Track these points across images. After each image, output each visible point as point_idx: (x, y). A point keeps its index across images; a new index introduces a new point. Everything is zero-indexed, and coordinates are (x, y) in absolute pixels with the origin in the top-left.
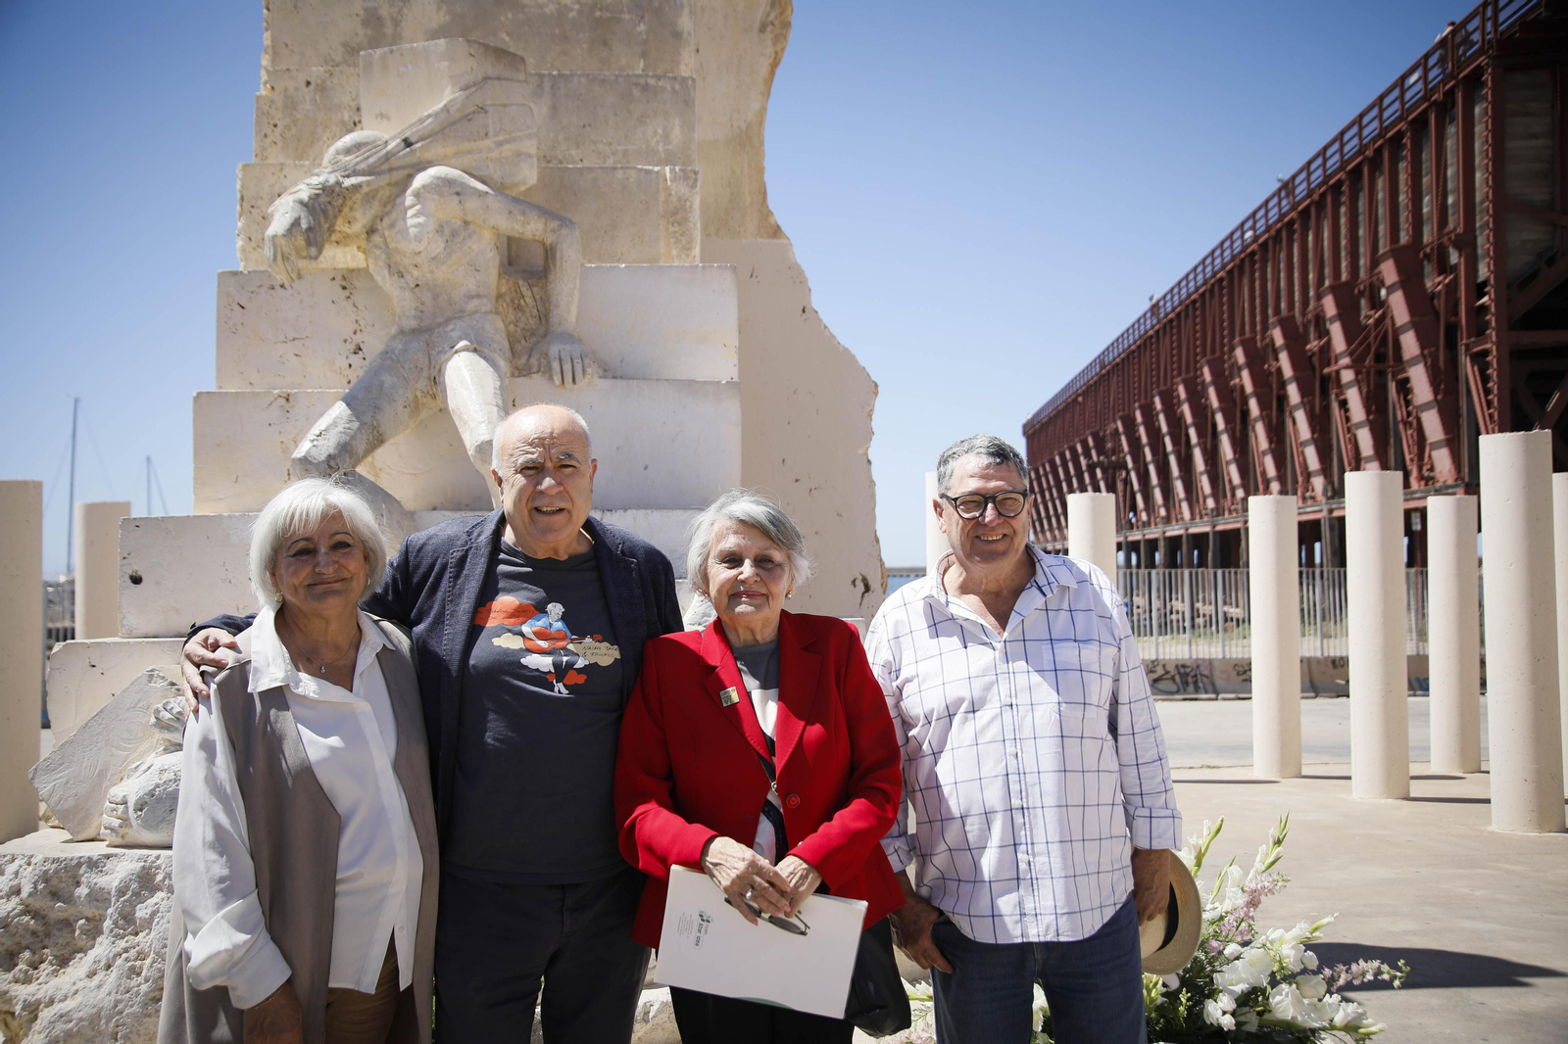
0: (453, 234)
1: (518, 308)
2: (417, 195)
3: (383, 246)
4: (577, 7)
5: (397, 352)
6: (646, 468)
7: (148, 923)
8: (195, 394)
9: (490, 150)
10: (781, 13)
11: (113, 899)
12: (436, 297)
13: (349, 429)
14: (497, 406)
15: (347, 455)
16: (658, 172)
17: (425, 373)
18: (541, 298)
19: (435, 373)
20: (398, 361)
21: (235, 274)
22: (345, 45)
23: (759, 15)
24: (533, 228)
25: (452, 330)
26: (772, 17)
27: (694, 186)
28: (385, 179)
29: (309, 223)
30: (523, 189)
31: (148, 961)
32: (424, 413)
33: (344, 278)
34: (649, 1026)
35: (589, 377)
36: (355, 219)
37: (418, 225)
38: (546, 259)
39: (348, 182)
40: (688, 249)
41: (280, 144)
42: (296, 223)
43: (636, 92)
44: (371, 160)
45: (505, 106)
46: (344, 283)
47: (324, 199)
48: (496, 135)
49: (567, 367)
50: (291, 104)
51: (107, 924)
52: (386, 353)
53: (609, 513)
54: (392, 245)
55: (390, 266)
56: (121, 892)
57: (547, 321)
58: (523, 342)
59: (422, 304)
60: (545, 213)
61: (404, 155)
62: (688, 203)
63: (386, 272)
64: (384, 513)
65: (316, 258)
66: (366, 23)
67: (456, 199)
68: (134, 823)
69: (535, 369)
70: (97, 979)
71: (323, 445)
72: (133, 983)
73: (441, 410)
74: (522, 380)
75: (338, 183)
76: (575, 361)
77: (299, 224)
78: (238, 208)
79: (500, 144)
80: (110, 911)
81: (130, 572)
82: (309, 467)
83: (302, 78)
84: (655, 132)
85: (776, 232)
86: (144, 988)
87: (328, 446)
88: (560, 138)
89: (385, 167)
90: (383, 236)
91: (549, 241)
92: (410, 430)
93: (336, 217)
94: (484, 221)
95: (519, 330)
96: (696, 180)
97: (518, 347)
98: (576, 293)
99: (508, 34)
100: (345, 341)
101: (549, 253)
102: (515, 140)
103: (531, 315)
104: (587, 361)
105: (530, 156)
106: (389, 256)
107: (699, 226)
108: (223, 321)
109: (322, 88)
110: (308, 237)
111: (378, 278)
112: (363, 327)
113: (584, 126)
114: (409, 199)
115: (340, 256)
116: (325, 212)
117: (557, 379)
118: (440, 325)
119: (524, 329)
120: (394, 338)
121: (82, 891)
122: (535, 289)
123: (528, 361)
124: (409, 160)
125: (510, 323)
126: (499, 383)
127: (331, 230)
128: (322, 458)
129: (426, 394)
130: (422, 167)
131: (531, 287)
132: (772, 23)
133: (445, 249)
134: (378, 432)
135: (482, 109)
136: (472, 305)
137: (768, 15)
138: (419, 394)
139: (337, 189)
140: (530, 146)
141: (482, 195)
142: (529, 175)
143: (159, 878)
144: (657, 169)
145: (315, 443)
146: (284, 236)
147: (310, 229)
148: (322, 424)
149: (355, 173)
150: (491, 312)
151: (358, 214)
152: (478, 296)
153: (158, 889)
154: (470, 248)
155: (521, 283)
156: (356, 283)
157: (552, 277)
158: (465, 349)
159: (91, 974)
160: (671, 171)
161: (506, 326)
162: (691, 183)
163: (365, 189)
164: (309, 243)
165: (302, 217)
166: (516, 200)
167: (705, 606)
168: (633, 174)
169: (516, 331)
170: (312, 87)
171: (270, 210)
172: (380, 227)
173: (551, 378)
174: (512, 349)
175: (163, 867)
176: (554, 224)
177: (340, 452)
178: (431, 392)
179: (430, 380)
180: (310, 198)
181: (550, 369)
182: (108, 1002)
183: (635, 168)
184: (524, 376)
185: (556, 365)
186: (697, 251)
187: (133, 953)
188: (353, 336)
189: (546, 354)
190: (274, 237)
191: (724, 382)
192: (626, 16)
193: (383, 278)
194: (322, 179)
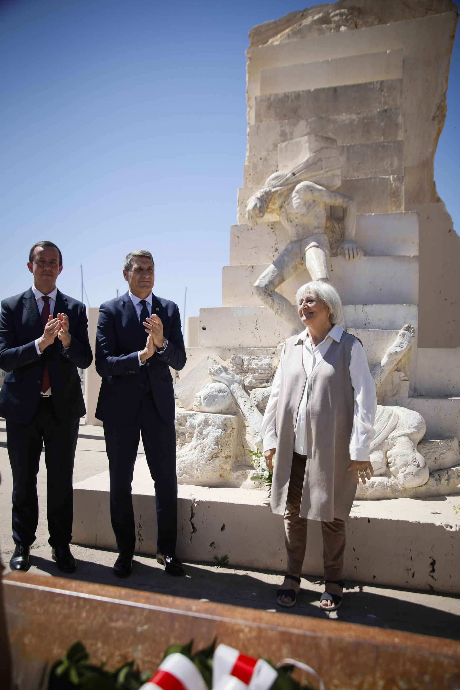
0: (309, 205)
1: (333, 232)
2: (297, 192)
3: (285, 212)
4: (357, 119)
5: (289, 249)
6: (381, 290)
7: (207, 436)
8: (223, 267)
9: (323, 174)
10: (442, 111)
11: (197, 428)
12: (303, 229)
13: (273, 275)
14: (324, 266)
15: (272, 285)
16: (388, 178)
17: (299, 256)
18: (342, 228)
19: (303, 256)
20: (290, 252)
21: (236, 226)
22: (274, 144)
23: (432, 114)
24: (338, 201)
25: (309, 240)
26: (438, 113)
27: (402, 182)
28: (286, 188)
29: (260, 205)
30: (335, 188)
31: (207, 448)
32: (299, 271)
33: (272, 225)
34: (374, 489)
35: (359, 256)
36: (276, 203)
37: (297, 203)
38: (344, 213)
39: (273, 190)
40: (399, 207)
41: (251, 181)
42: (256, 205)
43: (380, 149)
44: (281, 182)
45: (329, 158)
46: (272, 227)
47: (265, 196)
48: (325, 169)
49: (351, 252)
50: (255, 167)
51: (195, 435)
52: (286, 250)
53: (366, 306)
54: (288, 211)
55: (287, 219)
56: (199, 425)
57: (344, 236)
58: (335, 244)
59: (299, 231)
60: (343, 196)
61: (293, 179)
62: (400, 190)
63: (286, 221)
64: (284, 305)
65: (262, 217)
66: (281, 136)
67: (311, 193)
68: (203, 404)
69: (339, 254)
70: (192, 452)
71: (264, 281)
72: (202, 454)
73: (305, 270)
74: (334, 258)
75: (270, 191)
76: (354, 250)
77: (257, 205)
78: (238, 204)
79: (327, 172)
80: (196, 431)
81: (202, 326)
82: (259, 288)
83: (259, 157)
84: (387, 164)
85: (438, 200)
86: (206, 456)
87: (265, 282)
88: (350, 169)
89: (286, 183)
90: (285, 208)
91: (344, 206)
92: (293, 277)
93: (269, 203)
94: (321, 200)
95: (333, 240)
96: (403, 180)
97: (333, 246)
98: (355, 225)
99: (331, 133)
100: (272, 247)
101: (345, 210)
102: (332, 170)
103: (338, 234)
104: (358, 250)
105: (338, 176)
106: (287, 215)
107: (404, 197)
108: (232, 242)
109: (266, 160)
110: (260, 210)
111: (283, 223)
112: (278, 242)
113: (360, 164)
114: (294, 194)
115: (270, 217)
116: (265, 201)
117: (347, 257)
118: (305, 239)
119: (335, 240)
120: (289, 244)
121: (188, 424)
122: (340, 225)
123: (337, 251)
124: (295, 180)
125: (330, 238)
126: (325, 258)
127: (268, 208)
128: (263, 285)
129: (299, 263)
130: (299, 182)
131: (338, 224)
132: (438, 116)
133: (307, 211)
134: (283, 277)
135: (320, 160)
136: (316, 231)
137: (436, 113)
138: (297, 263)
139: (270, 193)
140: (338, 172)
141: (320, 190)
142: (338, 183)
143: (210, 422)
144: (387, 177)
145: (261, 280)
146: (252, 210)
147: (260, 207)
148: (263, 274)
149: (276, 187)
150: (323, 233)
151: (277, 201)
152: (319, 228)
153: (209, 425)
154: (316, 210)
155: (334, 222)
156: (276, 226)
157: (346, 219)
158: (314, 246)
159: (191, 450)
160: (393, 177)
161: (329, 239)
162: (401, 181)
163: (279, 192)
164: (260, 212)
165: (258, 203)
166: (333, 192)
167: (402, 340)
168: (378, 180)
169: (332, 240)
170: (262, 160)
171: (248, 202)
172: (284, 205)
173: (345, 257)
174: (331, 247)
175: (211, 419)
176: (347, 200)
177: (269, 284)
178: (301, 263)
179: (301, 258)
180: (261, 196)
181: (345, 253)
182: (195, 459)
183: (378, 177)
184: (335, 256)
185: (347, 252)
186: (403, 207)
187: (202, 445)
188: (275, 245)
189: (343, 248)
190: (249, 211)
191: (412, 256)
192: (376, 120)
193: (286, 224)
194: (264, 190)
